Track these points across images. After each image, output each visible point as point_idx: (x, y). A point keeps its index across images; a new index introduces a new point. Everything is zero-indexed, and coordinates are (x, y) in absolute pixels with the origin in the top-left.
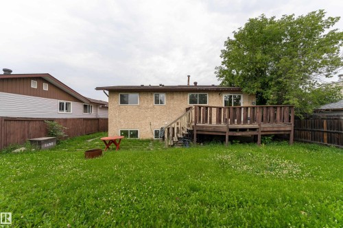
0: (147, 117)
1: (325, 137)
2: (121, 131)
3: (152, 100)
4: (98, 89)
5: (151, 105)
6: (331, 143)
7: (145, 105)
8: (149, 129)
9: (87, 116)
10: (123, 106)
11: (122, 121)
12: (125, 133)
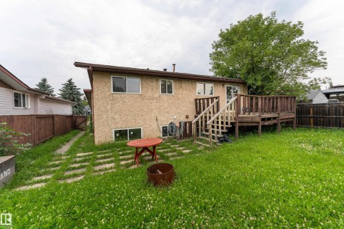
0: (152, 110)
1: (312, 121)
2: (116, 132)
3: (157, 88)
4: (78, 65)
5: (157, 95)
6: (317, 125)
7: (149, 94)
8: (155, 126)
9: (19, 111)
10: (118, 95)
11: (117, 117)
12: (121, 134)
